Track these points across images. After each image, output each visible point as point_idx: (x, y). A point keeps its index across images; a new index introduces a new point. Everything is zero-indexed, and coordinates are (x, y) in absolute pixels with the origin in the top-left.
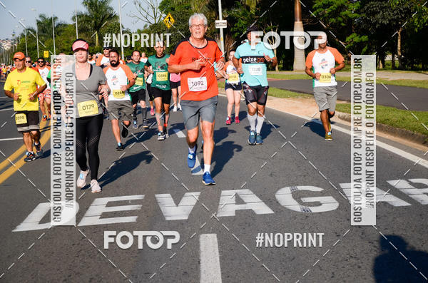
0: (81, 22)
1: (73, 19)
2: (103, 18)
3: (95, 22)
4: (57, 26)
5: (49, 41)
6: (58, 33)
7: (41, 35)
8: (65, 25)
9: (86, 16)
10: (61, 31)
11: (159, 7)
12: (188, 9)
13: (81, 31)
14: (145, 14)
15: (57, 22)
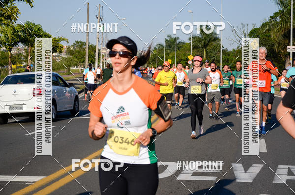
0: (195, 41)
1: (190, 39)
2: (210, 40)
3: (204, 42)
4: (179, 44)
5: (173, 53)
6: (178, 48)
7: (167, 49)
8: (184, 43)
9: (198, 38)
10: (181, 47)
11: (249, 35)
12: (269, 37)
13: (195, 47)
14: (239, 39)
15: (179, 41)
